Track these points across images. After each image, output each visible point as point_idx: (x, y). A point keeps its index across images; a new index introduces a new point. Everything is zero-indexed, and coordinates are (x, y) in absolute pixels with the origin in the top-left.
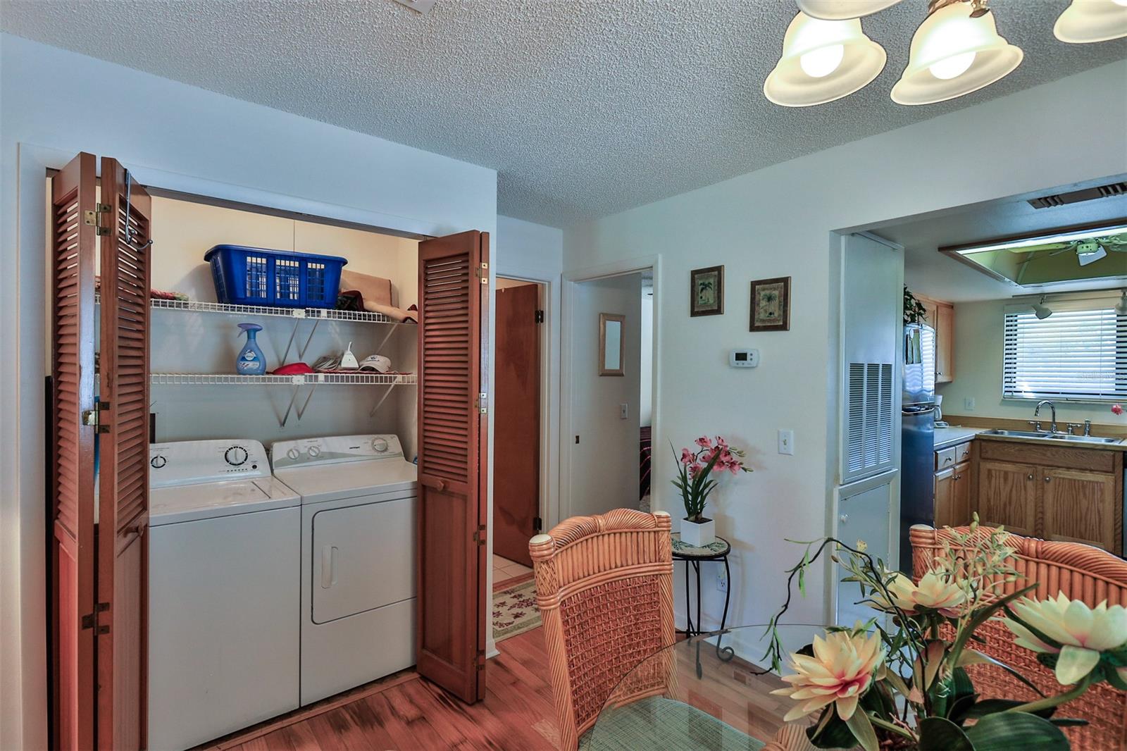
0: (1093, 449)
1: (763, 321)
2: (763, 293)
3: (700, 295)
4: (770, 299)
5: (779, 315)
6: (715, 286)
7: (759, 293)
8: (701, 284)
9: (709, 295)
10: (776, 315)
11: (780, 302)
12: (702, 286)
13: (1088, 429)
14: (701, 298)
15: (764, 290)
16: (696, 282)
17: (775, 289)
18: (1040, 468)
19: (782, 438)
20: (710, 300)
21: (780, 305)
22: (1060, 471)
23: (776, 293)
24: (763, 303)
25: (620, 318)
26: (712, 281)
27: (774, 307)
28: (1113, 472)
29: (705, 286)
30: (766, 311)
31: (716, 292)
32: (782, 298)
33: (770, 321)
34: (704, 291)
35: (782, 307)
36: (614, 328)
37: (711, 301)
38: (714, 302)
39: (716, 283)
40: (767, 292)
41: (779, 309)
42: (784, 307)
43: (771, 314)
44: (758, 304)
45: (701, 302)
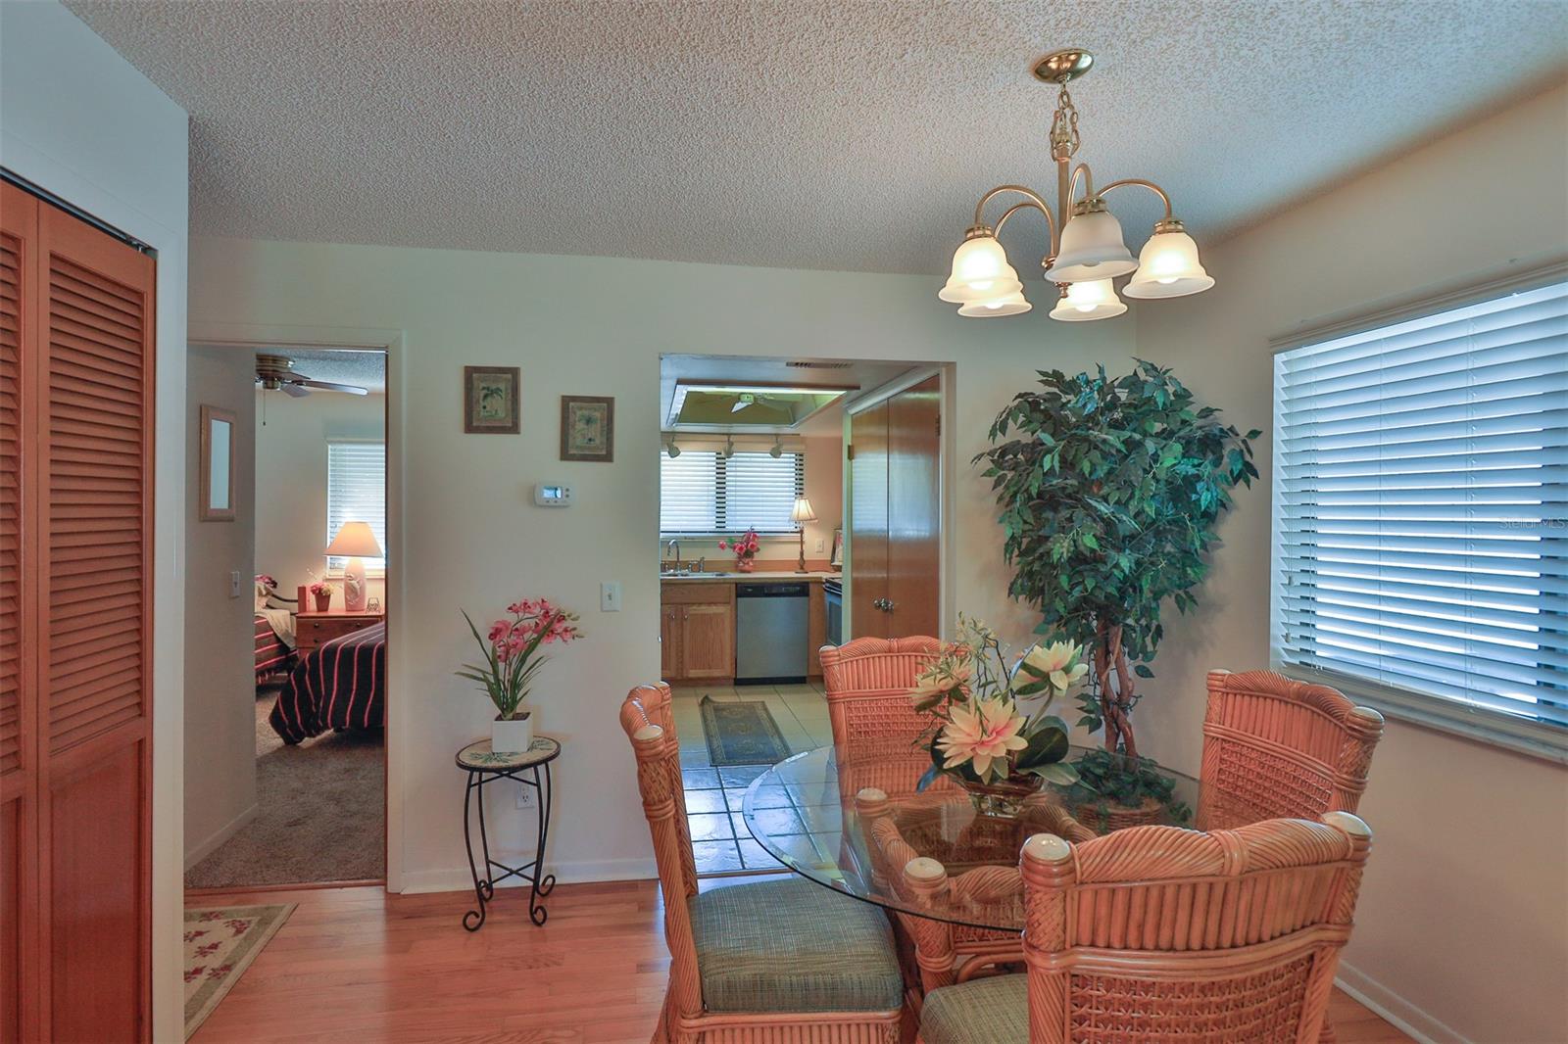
0: (704, 583)
1: (581, 448)
2: (579, 413)
3: (482, 404)
4: (589, 421)
5: (602, 443)
6: (507, 394)
7: (575, 413)
8: (484, 388)
9: (498, 406)
10: (598, 441)
11: (602, 427)
12: (485, 392)
13: (699, 566)
14: (484, 407)
15: (581, 409)
16: (475, 383)
17: (595, 410)
18: (680, 606)
19: (606, 593)
20: (499, 412)
21: (602, 431)
22: (694, 607)
23: (597, 415)
24: (580, 426)
25: (223, 413)
26: (502, 386)
27: (595, 431)
28: (728, 603)
29: (490, 393)
30: (584, 436)
31: (510, 403)
32: (605, 422)
33: (589, 449)
34: (489, 399)
35: (605, 433)
36: (220, 432)
37: (501, 414)
38: (507, 415)
39: (510, 391)
40: (586, 413)
41: (601, 435)
42: (607, 434)
43: (590, 440)
44: (573, 426)
45: (483, 413)
